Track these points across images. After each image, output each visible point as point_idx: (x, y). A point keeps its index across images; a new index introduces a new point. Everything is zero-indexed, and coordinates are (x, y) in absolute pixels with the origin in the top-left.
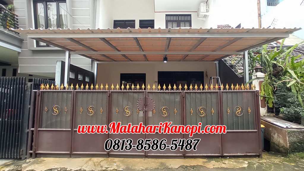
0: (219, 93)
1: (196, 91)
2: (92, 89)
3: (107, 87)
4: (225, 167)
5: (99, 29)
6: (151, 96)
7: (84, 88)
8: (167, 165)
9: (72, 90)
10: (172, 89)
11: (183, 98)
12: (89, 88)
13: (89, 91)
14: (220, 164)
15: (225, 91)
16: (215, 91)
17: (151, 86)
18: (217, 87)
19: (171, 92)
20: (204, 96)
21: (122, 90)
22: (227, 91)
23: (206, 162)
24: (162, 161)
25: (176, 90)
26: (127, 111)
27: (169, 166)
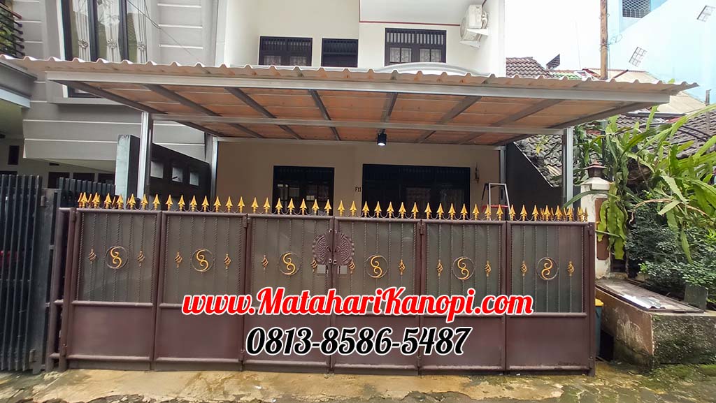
0: (504, 226)
1: (452, 220)
2: (205, 209)
3: (241, 204)
4: (512, 397)
5: (224, 66)
6: (346, 231)
7: (186, 207)
8: (379, 390)
9: (157, 209)
10: (396, 214)
11: (421, 236)
12: (199, 207)
13: (199, 213)
14: (499, 390)
15: (518, 222)
16: (494, 221)
17: (347, 206)
18: (500, 212)
19: (392, 222)
20: (468, 233)
21: (277, 213)
22: (523, 222)
23: (468, 385)
24: (369, 382)
25: (404, 217)
26: (289, 264)
27: (383, 393)
